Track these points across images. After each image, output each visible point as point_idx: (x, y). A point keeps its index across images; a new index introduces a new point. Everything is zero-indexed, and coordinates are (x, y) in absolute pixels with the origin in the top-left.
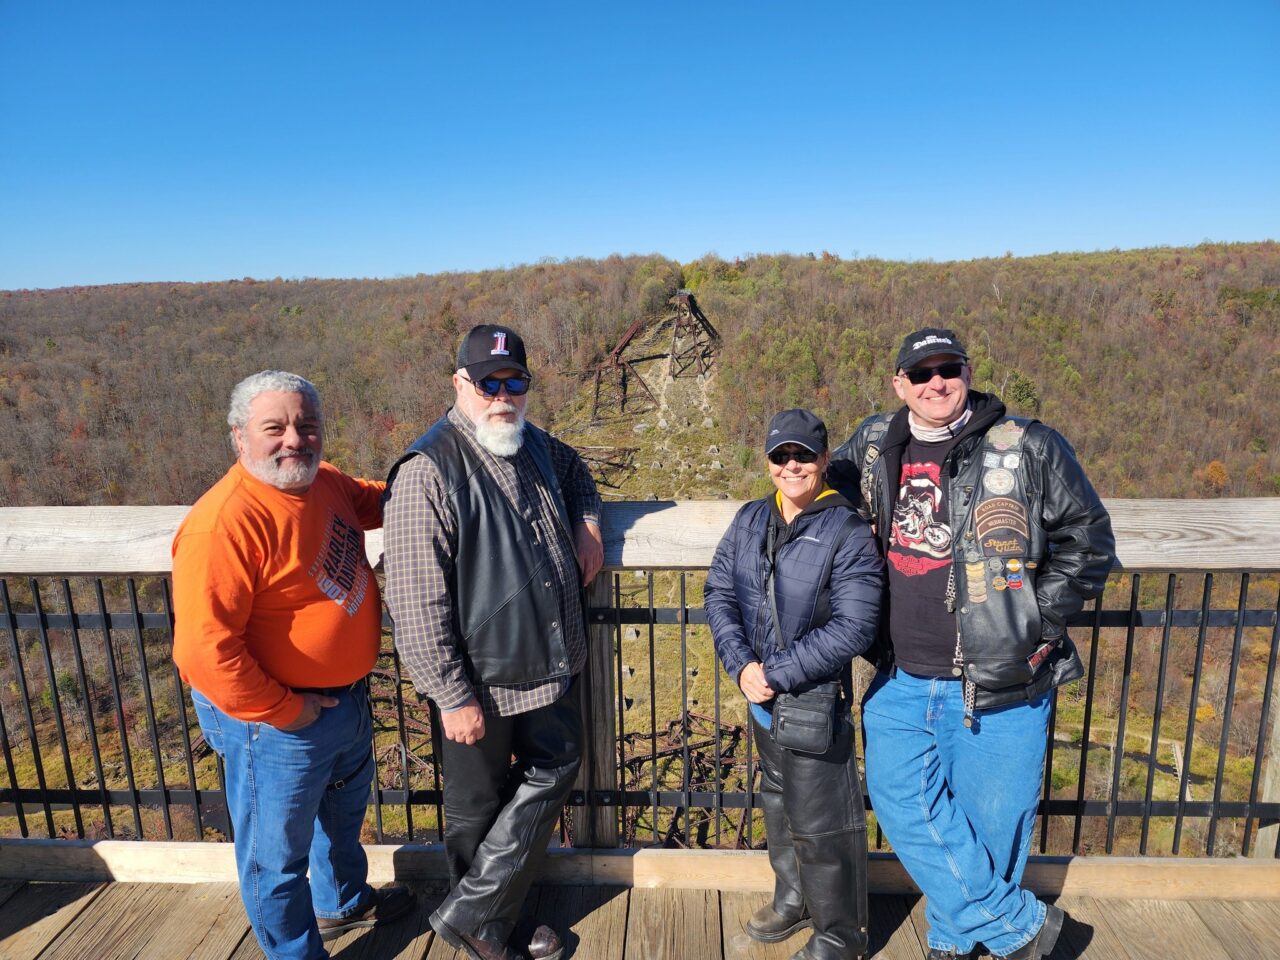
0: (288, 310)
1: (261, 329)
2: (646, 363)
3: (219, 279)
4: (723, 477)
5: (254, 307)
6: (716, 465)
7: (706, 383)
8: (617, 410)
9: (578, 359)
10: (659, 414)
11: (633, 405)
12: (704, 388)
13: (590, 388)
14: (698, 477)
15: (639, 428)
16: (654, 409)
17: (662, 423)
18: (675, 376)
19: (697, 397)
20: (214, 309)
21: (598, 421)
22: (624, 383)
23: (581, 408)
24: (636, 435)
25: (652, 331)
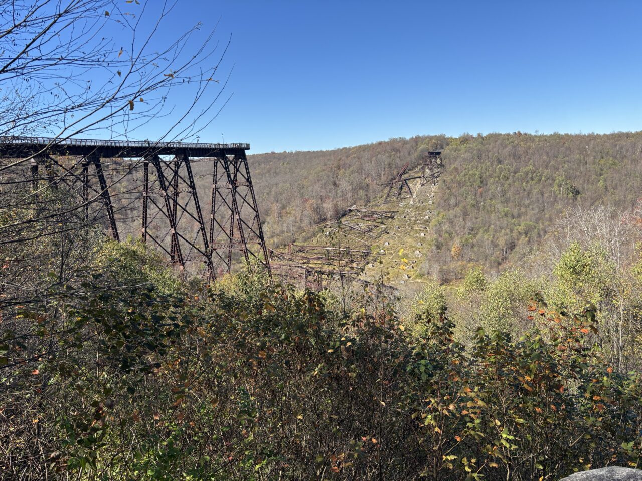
0: (283, 164)
1: (273, 171)
2: (412, 180)
3: (261, 153)
4: (427, 222)
5: (271, 163)
6: (427, 217)
7: (434, 188)
8: (395, 199)
9: (384, 178)
10: (412, 199)
11: (402, 196)
12: (433, 190)
13: (388, 189)
14: (418, 222)
15: (401, 205)
16: (410, 198)
17: (411, 203)
18: (422, 185)
19: (429, 193)
20: (257, 164)
21: (386, 202)
22: (401, 188)
23: (381, 197)
24: (400, 207)
25: (420, 167)
